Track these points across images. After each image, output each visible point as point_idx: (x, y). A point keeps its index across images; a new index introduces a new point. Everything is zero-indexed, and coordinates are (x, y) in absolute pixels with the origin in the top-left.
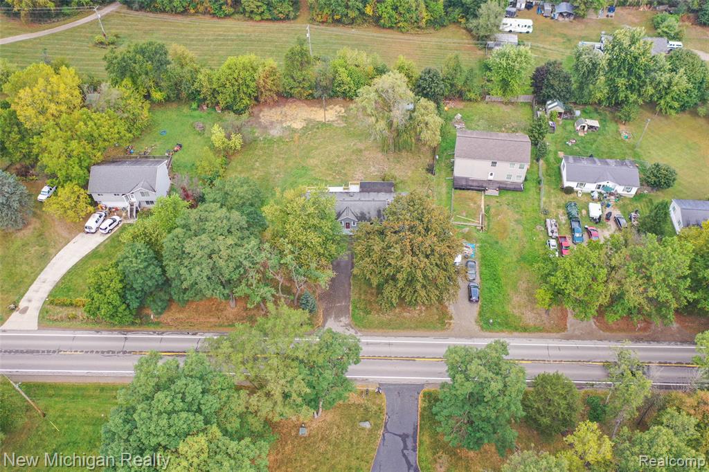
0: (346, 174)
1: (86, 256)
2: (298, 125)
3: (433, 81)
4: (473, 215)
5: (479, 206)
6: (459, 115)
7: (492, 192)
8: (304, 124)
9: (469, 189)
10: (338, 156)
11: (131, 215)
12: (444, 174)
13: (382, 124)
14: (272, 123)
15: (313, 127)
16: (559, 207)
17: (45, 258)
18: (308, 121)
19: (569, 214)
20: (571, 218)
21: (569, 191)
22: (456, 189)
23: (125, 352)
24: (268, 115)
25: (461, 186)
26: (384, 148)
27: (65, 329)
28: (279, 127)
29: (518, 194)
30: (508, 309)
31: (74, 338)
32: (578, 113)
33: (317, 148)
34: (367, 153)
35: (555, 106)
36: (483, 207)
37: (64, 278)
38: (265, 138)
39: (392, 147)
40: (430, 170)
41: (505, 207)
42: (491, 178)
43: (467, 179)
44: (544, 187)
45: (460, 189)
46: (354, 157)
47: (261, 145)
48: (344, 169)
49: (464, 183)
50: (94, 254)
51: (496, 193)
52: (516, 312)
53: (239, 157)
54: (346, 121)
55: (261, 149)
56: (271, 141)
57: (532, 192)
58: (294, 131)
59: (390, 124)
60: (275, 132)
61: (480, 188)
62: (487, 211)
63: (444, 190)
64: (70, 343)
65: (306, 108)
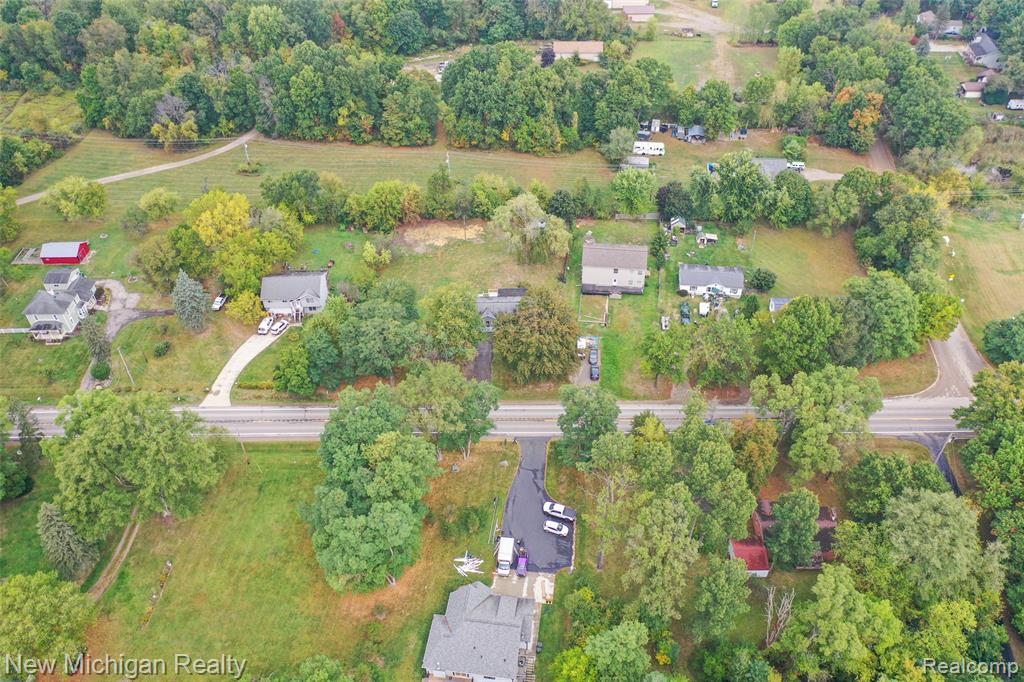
0: (485, 284)
1: (262, 352)
2: (440, 243)
3: (564, 201)
4: (598, 315)
5: (604, 307)
6: (590, 232)
7: (616, 296)
8: (446, 242)
9: (595, 294)
10: (478, 269)
11: (297, 320)
12: (573, 282)
13: (517, 238)
14: (416, 241)
15: (454, 245)
16: (674, 307)
17: (226, 355)
18: (450, 239)
19: (682, 312)
20: (683, 315)
21: (684, 293)
22: (584, 294)
23: (306, 420)
24: (412, 234)
25: (589, 291)
26: (520, 262)
27: (253, 405)
28: (422, 244)
29: (639, 297)
30: (624, 384)
31: (262, 412)
32: (699, 228)
33: (458, 263)
34: (504, 265)
35: (678, 223)
36: (607, 307)
37: (245, 368)
38: (410, 255)
39: (527, 261)
40: (562, 279)
41: (627, 308)
42: (614, 284)
43: (594, 286)
44: (662, 292)
45: (588, 294)
46: (492, 270)
47: (407, 260)
48: (483, 279)
49: (591, 289)
50: (268, 351)
51: (620, 297)
52: (630, 387)
53: (388, 270)
54: (485, 239)
55: (408, 264)
56: (416, 258)
57: (651, 295)
58: (437, 248)
59: (524, 238)
60: (420, 250)
61: (605, 293)
62: (611, 311)
63: (574, 296)
64: (260, 415)
65: (447, 228)
